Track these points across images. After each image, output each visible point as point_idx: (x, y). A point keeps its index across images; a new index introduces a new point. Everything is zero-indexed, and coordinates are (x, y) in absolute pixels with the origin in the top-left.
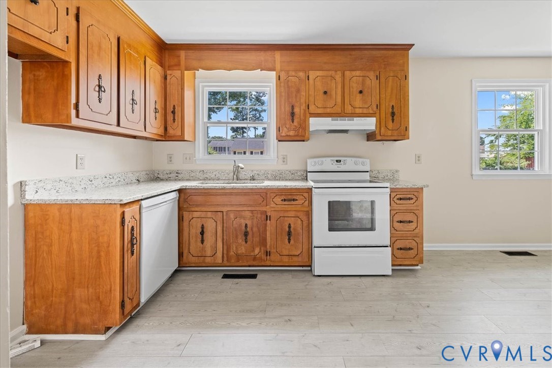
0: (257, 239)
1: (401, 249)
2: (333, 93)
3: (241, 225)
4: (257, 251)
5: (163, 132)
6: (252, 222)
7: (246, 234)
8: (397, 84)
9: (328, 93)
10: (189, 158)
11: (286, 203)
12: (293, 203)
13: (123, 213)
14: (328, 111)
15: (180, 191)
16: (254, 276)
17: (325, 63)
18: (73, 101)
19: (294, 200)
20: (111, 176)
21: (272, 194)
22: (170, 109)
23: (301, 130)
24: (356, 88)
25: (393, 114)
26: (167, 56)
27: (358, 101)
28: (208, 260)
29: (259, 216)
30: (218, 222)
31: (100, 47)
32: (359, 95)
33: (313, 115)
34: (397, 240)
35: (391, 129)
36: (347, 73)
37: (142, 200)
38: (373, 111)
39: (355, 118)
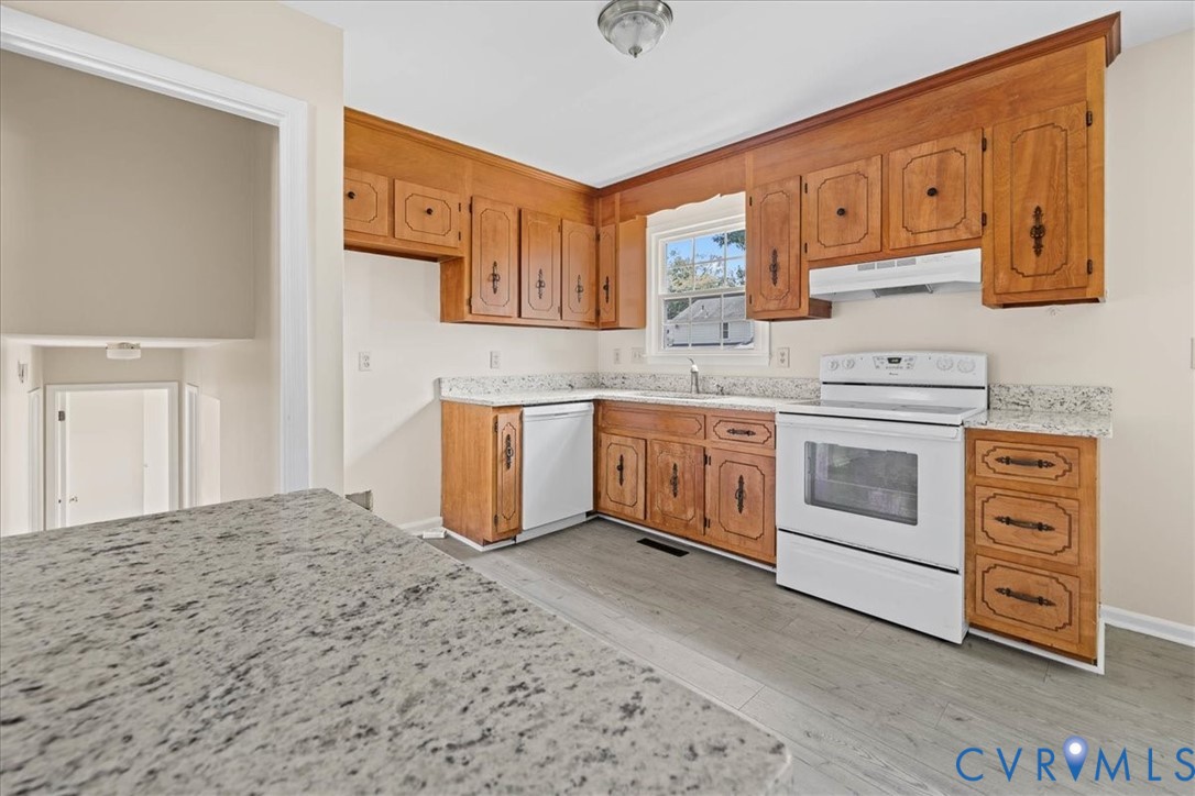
0: (690, 494)
1: (1009, 593)
2: (862, 210)
3: (667, 464)
4: (690, 513)
5: (594, 317)
6: (684, 464)
7: (674, 482)
8: (1055, 147)
9: (850, 211)
10: (638, 354)
11: (736, 436)
12: (746, 437)
13: (496, 417)
14: (849, 250)
15: (597, 402)
16: (679, 553)
17: (845, 147)
18: (466, 296)
19: (748, 433)
20: (531, 378)
21: (713, 419)
22: (603, 283)
23: (790, 297)
24: (919, 184)
25: (1038, 232)
26: (600, 206)
27: (926, 215)
28: (628, 511)
29: (694, 454)
30: (640, 455)
31: (495, 230)
32: (928, 199)
33: (816, 265)
34: (996, 565)
35: (1031, 273)
36: (898, 156)
37: (524, 406)
38: (971, 233)
39: (918, 259)
